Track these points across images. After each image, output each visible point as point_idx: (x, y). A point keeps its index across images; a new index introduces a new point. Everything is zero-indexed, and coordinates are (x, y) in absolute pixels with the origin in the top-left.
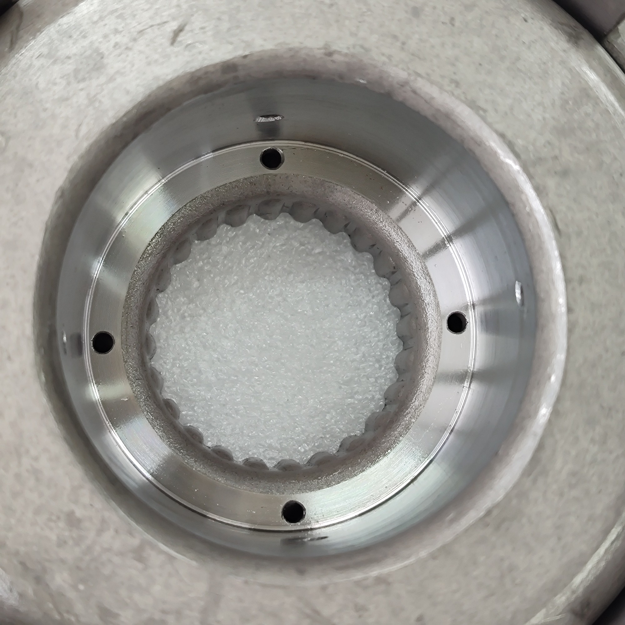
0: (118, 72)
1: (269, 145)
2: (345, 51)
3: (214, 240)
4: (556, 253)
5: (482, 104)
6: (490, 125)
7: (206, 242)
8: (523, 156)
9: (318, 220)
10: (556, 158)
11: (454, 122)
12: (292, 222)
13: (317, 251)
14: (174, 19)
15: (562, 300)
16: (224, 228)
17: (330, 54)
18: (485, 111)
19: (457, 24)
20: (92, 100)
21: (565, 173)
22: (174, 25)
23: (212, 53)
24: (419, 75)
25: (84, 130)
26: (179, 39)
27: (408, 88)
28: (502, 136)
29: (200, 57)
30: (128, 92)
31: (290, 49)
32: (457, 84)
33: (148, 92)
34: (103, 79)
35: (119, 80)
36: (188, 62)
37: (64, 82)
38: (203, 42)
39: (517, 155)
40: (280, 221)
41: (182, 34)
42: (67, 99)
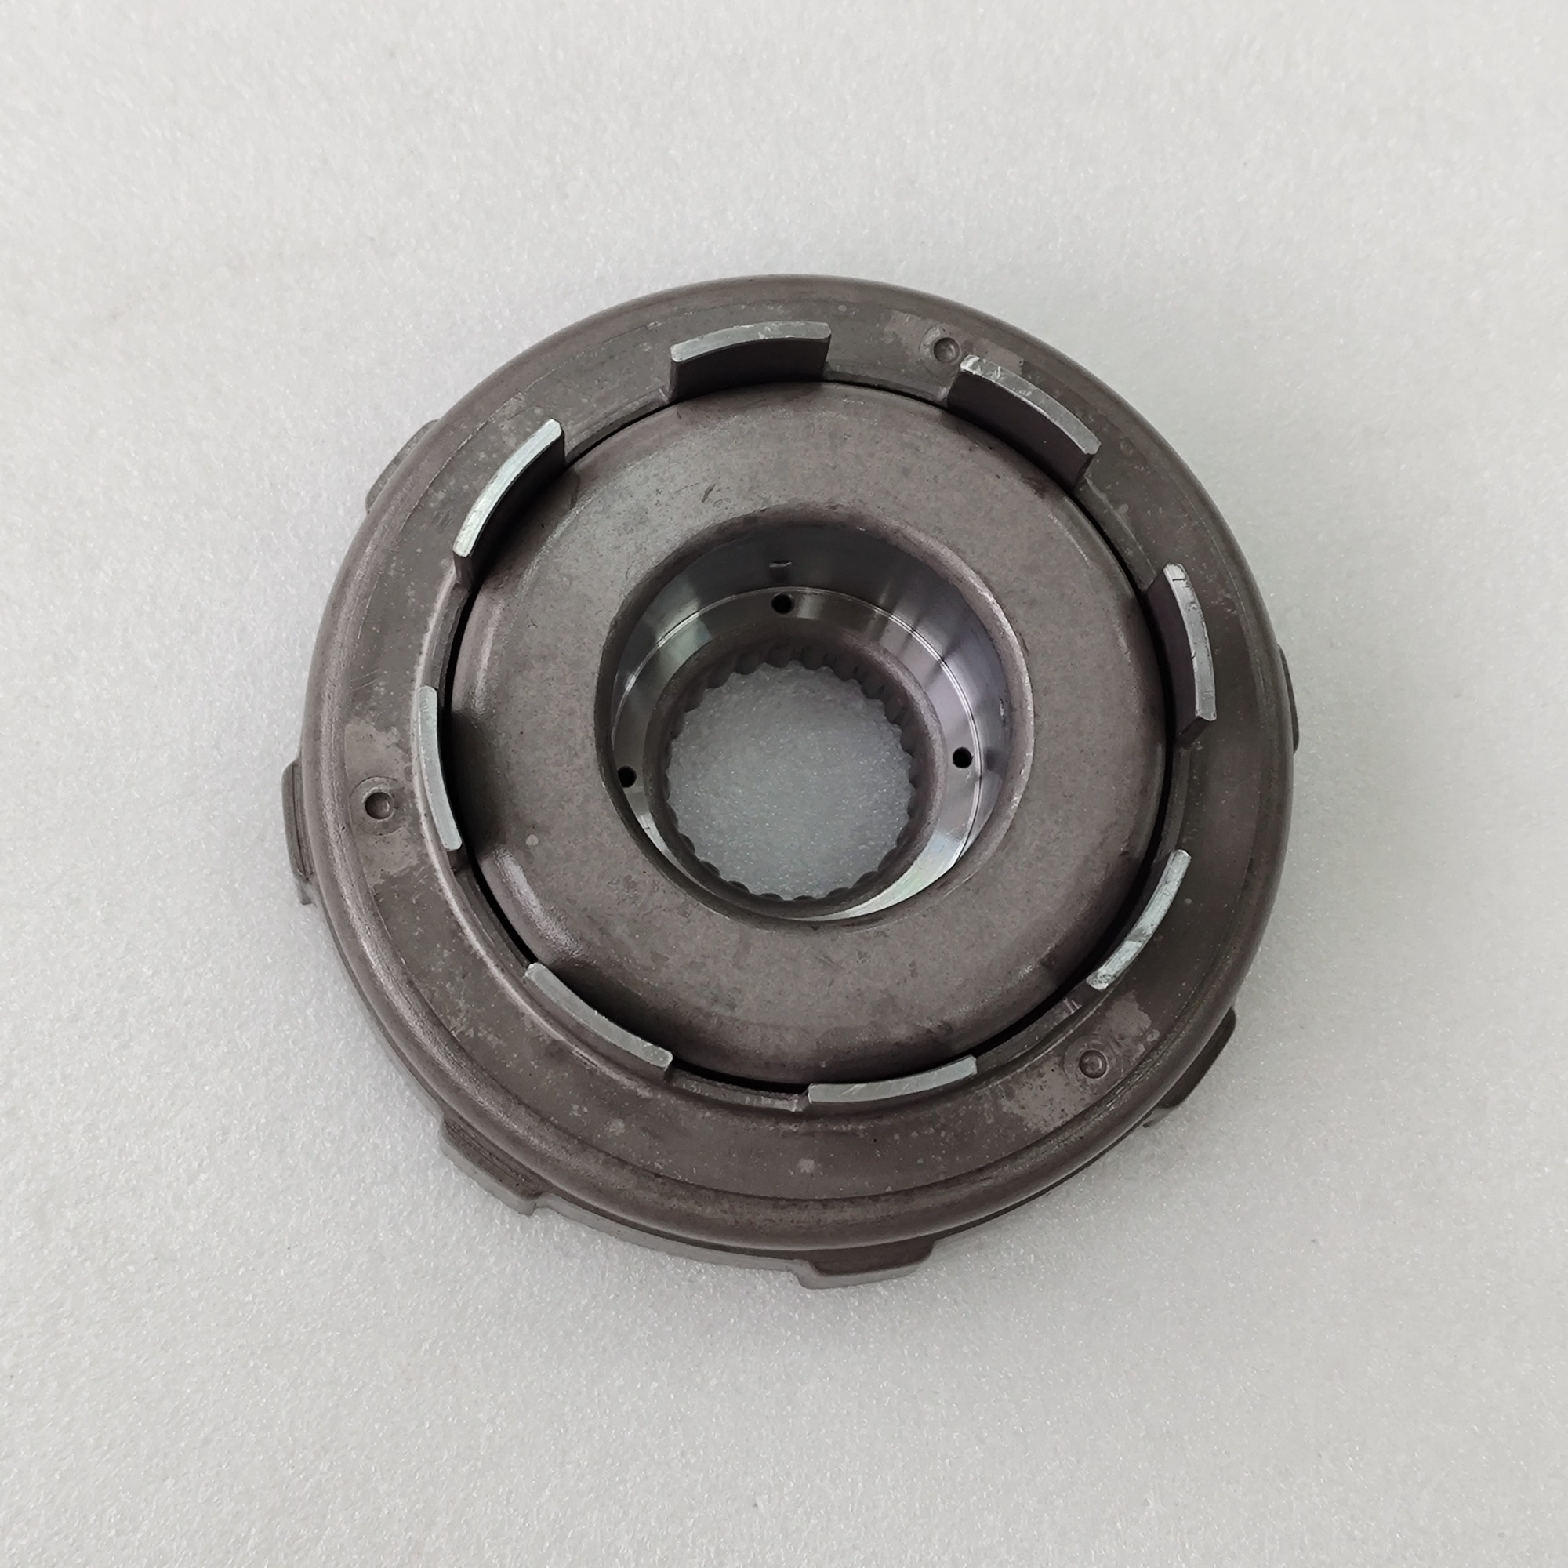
0: (659, 525)
1: (780, 591)
2: (847, 505)
3: (723, 689)
4: (1025, 669)
5: (961, 546)
6: (969, 565)
7: (717, 690)
8: (997, 590)
9: (828, 668)
10: (1023, 591)
11: (940, 563)
12: (803, 670)
13: (828, 698)
14: (705, 480)
15: (1030, 708)
16: (734, 676)
17: (834, 508)
18: (964, 553)
19: (940, 480)
20: (639, 548)
21: (1032, 603)
22: (705, 486)
23: (736, 508)
24: (908, 524)
25: (632, 572)
26: (709, 496)
27: (899, 535)
28: (978, 573)
29: (727, 512)
30: (668, 541)
31: (801, 504)
32: (940, 531)
33: (684, 541)
34: (647, 531)
35: (661, 531)
36: (716, 516)
37: (616, 533)
38: (728, 500)
39: (991, 589)
40: (790, 670)
41: (711, 493)
42: (619, 547)
